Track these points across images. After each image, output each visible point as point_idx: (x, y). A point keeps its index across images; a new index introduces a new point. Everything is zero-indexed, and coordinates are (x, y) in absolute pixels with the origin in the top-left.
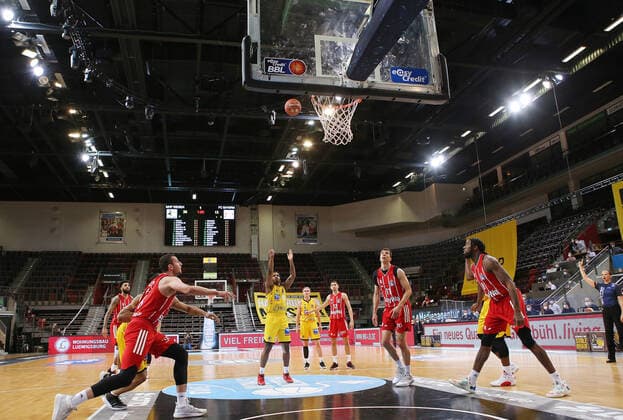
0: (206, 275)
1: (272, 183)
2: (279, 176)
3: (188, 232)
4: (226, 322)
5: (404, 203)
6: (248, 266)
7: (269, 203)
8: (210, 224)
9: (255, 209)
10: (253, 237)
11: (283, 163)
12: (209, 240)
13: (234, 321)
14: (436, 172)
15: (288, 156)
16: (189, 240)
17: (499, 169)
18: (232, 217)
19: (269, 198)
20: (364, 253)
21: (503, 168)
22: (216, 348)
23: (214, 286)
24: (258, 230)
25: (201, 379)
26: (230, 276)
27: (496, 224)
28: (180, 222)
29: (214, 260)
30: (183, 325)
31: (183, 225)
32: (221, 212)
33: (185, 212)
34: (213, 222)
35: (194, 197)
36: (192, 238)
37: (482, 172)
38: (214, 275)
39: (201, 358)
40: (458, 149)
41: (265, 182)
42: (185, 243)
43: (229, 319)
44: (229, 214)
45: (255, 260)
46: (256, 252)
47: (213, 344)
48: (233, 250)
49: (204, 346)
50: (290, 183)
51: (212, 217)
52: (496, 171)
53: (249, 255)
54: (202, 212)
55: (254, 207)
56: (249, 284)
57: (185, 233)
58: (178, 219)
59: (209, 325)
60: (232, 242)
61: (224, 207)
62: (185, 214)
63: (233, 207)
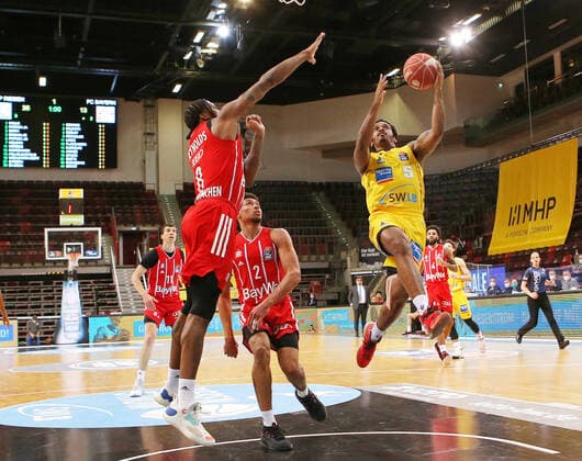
0: (64, 219)
1: (182, 62)
2: (194, 50)
3: (33, 144)
4: (99, 296)
5: (402, 104)
6: (140, 203)
7: (175, 96)
8: (72, 130)
9: (152, 106)
10: (148, 153)
11: (202, 28)
12: (71, 158)
13: (116, 296)
14: (458, 53)
15: (211, 16)
16: (34, 157)
17: (557, 55)
18: (112, 120)
19: (177, 88)
20: (337, 185)
21: (564, 56)
22: (84, 340)
23: (80, 237)
24: (156, 143)
25: (61, 394)
26: (108, 220)
27: (554, 142)
28: (16, 126)
29: (78, 194)
30: (24, 303)
31: (22, 131)
32: (92, 110)
33: (26, 108)
34: (77, 126)
35: (43, 82)
36: (40, 154)
37: (530, 60)
38: (79, 219)
39: (57, 359)
40: (494, 20)
41: (170, 59)
42: (28, 164)
43: (107, 293)
44: (105, 113)
45: (152, 194)
46: (154, 181)
47: (78, 335)
48: (114, 177)
49: (62, 338)
50: (214, 63)
51: (75, 118)
52: (552, 59)
53: (141, 186)
54: (58, 109)
55: (149, 102)
56: (141, 235)
57: (26, 145)
58: (14, 120)
59: (71, 294)
60: (112, 162)
61: (97, 102)
62: (26, 112)
63: (114, 103)
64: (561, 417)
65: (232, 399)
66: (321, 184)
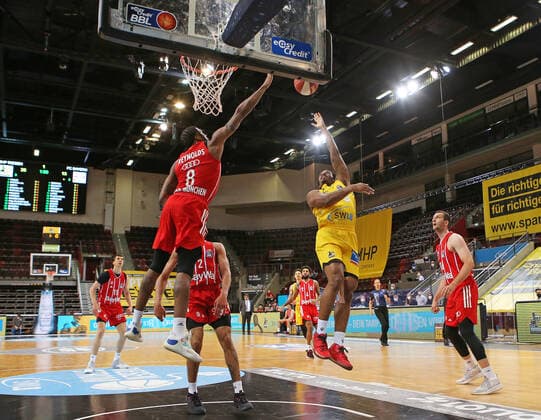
0: (45, 248)
1: (135, 146)
2: (143, 138)
3: (27, 194)
4: (67, 301)
5: (280, 181)
6: (100, 239)
7: (129, 168)
8: (55, 187)
9: (112, 174)
10: (108, 205)
11: (150, 124)
12: (53, 206)
13: (79, 302)
14: (318, 149)
15: (156, 116)
16: (27, 204)
17: (381, 154)
18: (84, 181)
19: (130, 163)
20: (235, 232)
21: (385, 155)
22: (54, 332)
23: (56, 260)
24: (114, 198)
25: (34, 371)
26: (76, 249)
27: (373, 211)
28: (16, 181)
29: (57, 231)
31: (19, 186)
32: (70, 173)
33: (24, 170)
34: (59, 185)
35: (37, 153)
36: (31, 202)
37: (364, 156)
38: (57, 248)
39: (34, 345)
40: (342, 130)
41: (126, 143)
42: (22, 208)
43: (72, 299)
44: (80, 176)
45: (109, 232)
46: (111, 224)
47: (49, 328)
48: (83, 220)
49: (38, 330)
50: (155, 147)
51: (58, 178)
52: (377, 157)
53: (102, 227)
54: (46, 172)
55: (110, 171)
56: (99, 260)
57: (22, 195)
58: (14, 177)
59: (47, 300)
60: (82, 210)
61: (74, 169)
62: (23, 173)
63: (86, 170)
64: (376, 393)
65: (156, 376)
66: (224, 231)
